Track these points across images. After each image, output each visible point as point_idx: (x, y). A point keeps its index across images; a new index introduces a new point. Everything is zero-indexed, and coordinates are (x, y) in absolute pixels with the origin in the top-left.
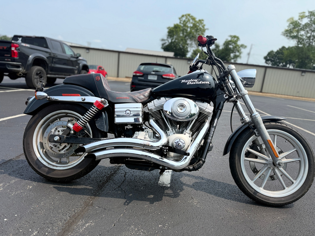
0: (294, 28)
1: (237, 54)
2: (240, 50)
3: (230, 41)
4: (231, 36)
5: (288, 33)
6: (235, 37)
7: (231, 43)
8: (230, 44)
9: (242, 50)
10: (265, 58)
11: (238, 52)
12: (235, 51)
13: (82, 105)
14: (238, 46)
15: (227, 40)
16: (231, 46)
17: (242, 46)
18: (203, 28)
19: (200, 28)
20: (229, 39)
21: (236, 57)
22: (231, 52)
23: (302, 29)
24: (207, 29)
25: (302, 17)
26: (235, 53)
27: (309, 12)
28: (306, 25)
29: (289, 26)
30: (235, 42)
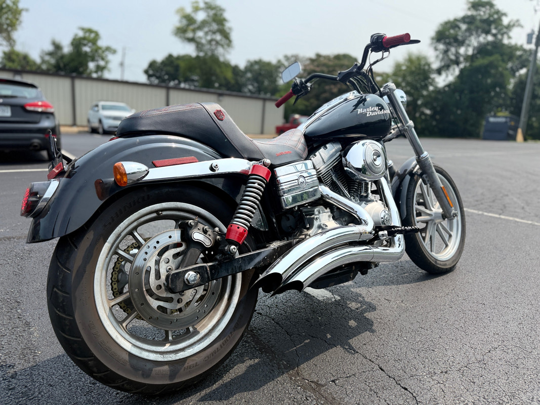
0: (188, 25)
1: (102, 63)
2: (107, 56)
3: (84, 38)
4: (83, 29)
5: (181, 32)
6: (90, 31)
7: (85, 42)
8: (85, 45)
9: (110, 57)
10: (146, 72)
11: (103, 59)
12: (96, 58)
13: (208, 182)
14: (100, 48)
15: (76, 35)
16: (87, 49)
17: (108, 49)
18: (15, 7)
19: (8, 6)
20: (81, 34)
21: (100, 69)
22: (89, 59)
23: (200, 28)
24: (27, 10)
25: (196, 9)
26: (97, 61)
27: (206, 3)
28: (204, 23)
29: (181, 22)
30: (94, 41)
